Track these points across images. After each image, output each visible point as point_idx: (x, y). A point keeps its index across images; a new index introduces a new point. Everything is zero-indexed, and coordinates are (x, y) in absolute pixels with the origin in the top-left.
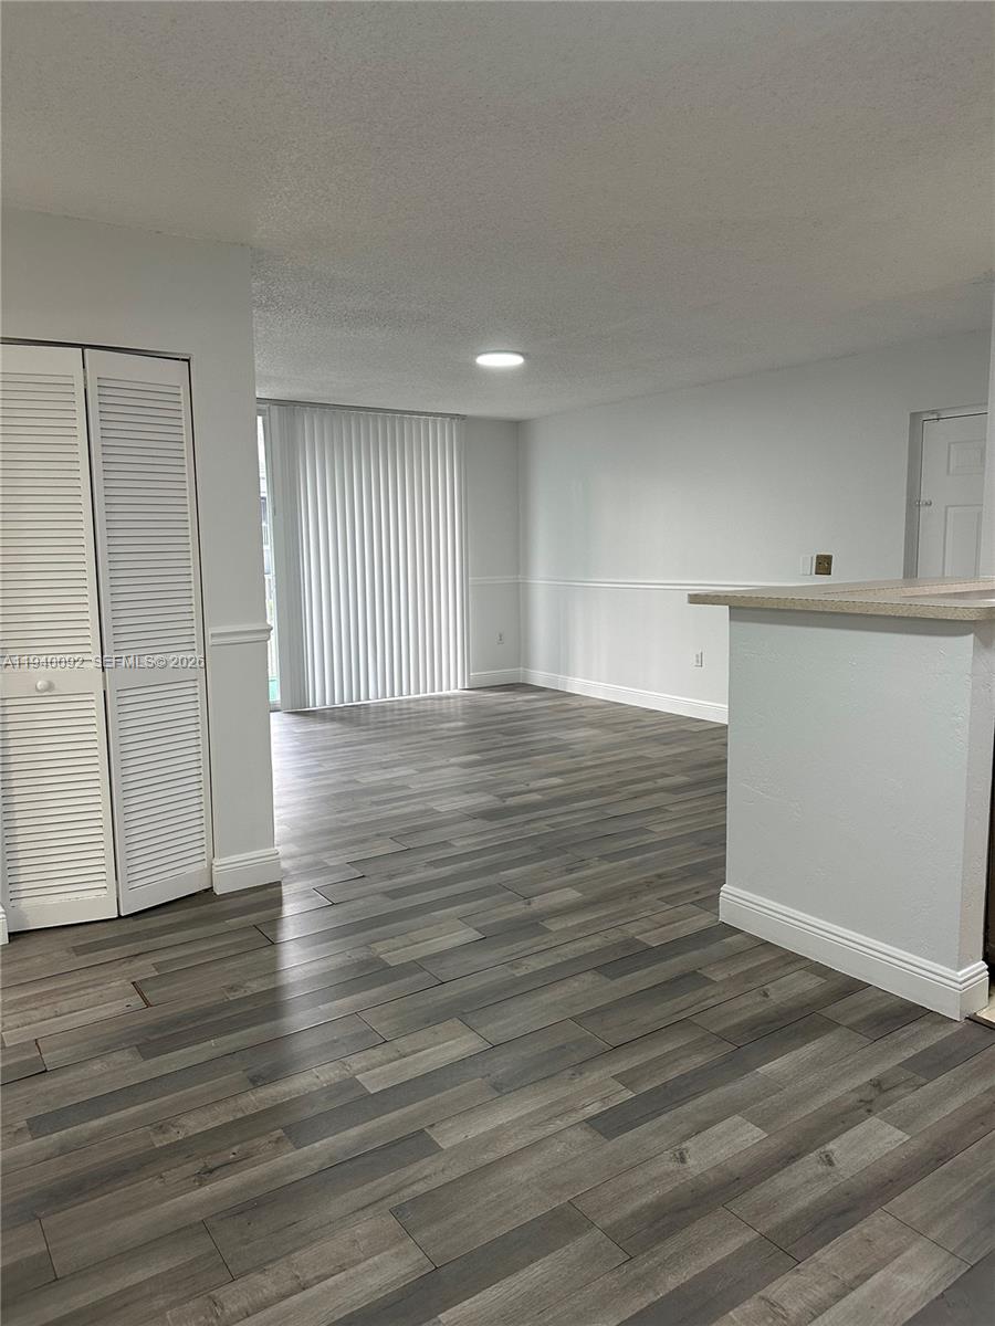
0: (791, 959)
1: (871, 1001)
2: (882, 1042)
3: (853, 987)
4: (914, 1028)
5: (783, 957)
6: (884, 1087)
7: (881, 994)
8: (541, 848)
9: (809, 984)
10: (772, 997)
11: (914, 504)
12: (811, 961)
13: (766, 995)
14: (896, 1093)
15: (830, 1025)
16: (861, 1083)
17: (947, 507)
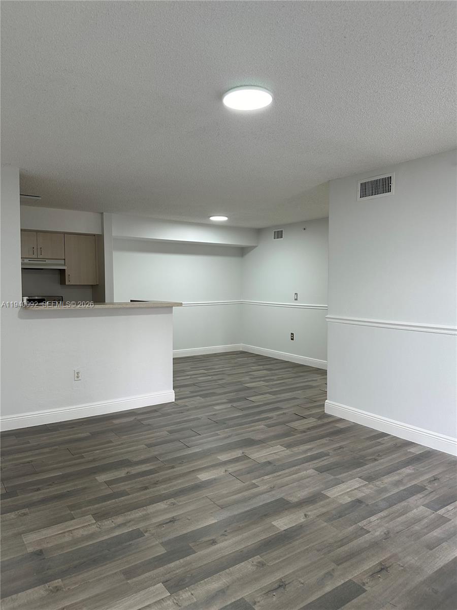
8: (225, 423)
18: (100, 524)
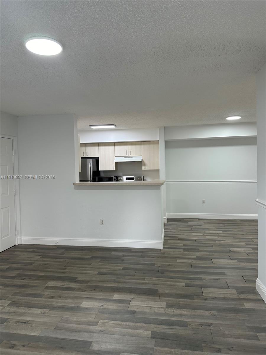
18: (167, 309)
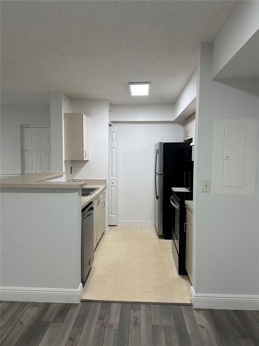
0: (24, 305)
1: (54, 308)
2: (64, 322)
3: (47, 306)
4: (70, 312)
5: (21, 305)
6: (73, 338)
7: (56, 305)
9: (33, 312)
10: (24, 323)
11: (23, 151)
12: (30, 302)
13: (22, 323)
14: (77, 339)
15: (47, 324)
16: (66, 341)
17: (32, 152)
